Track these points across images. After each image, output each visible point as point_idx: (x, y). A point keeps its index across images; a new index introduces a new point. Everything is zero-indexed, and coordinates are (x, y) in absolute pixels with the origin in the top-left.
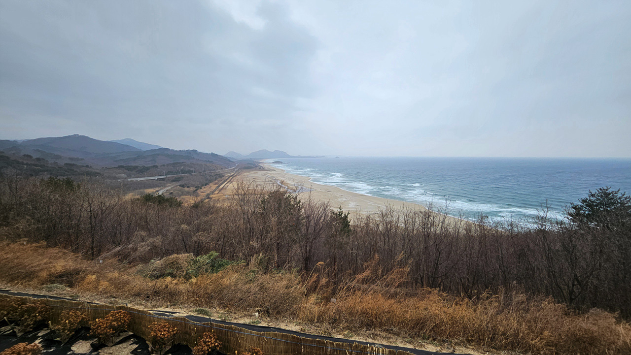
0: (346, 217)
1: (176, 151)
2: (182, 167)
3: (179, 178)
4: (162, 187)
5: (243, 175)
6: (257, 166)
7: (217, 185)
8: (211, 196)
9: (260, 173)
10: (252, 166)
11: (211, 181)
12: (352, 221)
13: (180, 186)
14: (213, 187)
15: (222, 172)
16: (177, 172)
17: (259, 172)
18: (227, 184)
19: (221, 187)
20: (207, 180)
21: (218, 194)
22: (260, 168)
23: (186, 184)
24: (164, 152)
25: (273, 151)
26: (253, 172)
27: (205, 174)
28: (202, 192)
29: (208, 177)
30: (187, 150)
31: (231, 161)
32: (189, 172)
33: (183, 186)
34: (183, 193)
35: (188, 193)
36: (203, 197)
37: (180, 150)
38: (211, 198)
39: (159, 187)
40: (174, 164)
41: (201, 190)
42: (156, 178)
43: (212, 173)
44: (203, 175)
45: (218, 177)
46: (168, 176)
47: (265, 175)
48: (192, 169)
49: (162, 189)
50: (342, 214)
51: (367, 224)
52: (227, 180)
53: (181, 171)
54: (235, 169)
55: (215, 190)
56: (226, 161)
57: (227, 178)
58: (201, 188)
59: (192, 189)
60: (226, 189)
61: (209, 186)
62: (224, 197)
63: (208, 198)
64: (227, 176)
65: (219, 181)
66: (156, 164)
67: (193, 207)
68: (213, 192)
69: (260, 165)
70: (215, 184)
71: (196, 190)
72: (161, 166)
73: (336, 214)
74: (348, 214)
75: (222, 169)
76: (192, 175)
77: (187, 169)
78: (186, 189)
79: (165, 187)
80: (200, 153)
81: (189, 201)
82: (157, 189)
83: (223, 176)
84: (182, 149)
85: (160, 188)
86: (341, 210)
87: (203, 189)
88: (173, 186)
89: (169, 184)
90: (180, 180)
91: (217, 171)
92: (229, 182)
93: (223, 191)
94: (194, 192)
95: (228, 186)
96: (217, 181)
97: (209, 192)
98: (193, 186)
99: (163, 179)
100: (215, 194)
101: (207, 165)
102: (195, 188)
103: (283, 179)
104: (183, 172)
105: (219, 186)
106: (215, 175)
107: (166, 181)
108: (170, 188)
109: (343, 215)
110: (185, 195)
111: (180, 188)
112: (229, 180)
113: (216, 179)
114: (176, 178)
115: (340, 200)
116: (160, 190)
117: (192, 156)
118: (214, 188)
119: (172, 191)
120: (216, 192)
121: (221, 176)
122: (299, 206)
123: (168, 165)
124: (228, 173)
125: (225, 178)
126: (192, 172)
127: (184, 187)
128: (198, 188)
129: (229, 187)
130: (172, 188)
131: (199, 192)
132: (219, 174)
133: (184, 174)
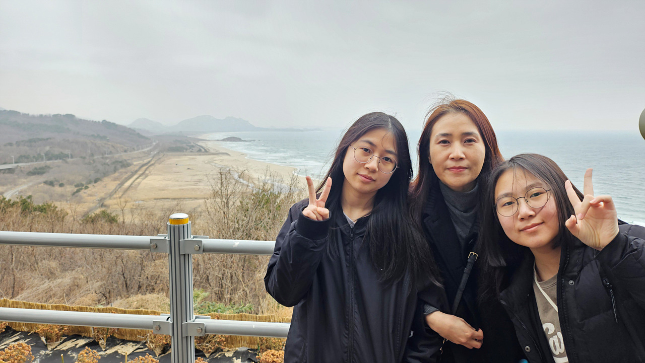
1: (33, 116)
2: (47, 148)
3: (41, 168)
5: (168, 162)
6: (193, 146)
7: (118, 182)
8: (107, 202)
9: (201, 158)
10: (184, 145)
11: (106, 174)
13: (45, 183)
14: (109, 184)
15: (125, 158)
16: (38, 158)
17: (198, 157)
18: (138, 180)
19: (127, 185)
20: (97, 171)
21: (120, 197)
22: (200, 150)
23: (57, 181)
24: (9, 118)
25: (222, 118)
26: (186, 158)
27: (94, 161)
29: (100, 167)
30: (54, 116)
31: (144, 137)
32: (62, 157)
33: (51, 184)
34: (51, 196)
35: (62, 197)
36: (92, 205)
37: (41, 116)
39: (3, 185)
40: (30, 141)
41: (87, 191)
43: (107, 158)
44: (89, 164)
45: (118, 166)
46: (20, 164)
47: (209, 163)
49: (11, 189)
52: (136, 172)
53: (46, 155)
54: (151, 151)
55: (115, 191)
56: (133, 137)
57: (137, 168)
58: (87, 188)
59: (70, 189)
60: (136, 188)
61: (103, 184)
62: (134, 203)
63: (102, 205)
64: (136, 165)
65: (122, 173)
68: (111, 195)
69: (200, 143)
70: (115, 179)
71: (78, 191)
72: (5, 145)
75: (125, 151)
76: (67, 162)
77: (57, 151)
78: (58, 189)
79: (16, 185)
80: (80, 120)
82: (0, 189)
83: (129, 165)
85: (5, 188)
87: (92, 189)
88: (31, 184)
89: (23, 180)
90: (44, 173)
91: (116, 156)
92: (140, 176)
93: (130, 193)
94: (74, 194)
95: (139, 184)
96: (117, 174)
97: (102, 195)
98: (71, 183)
99: (10, 171)
100: (114, 198)
101: (95, 144)
102: (76, 186)
103: (244, 169)
104: (50, 157)
105: (122, 184)
106: (114, 163)
107: (18, 175)
108: (25, 187)
111: (47, 187)
112: (140, 172)
113: (115, 170)
114: (36, 168)
116: (7, 191)
117: (66, 127)
118: (113, 188)
119: (30, 194)
120: (118, 195)
121: (125, 164)
123: (18, 144)
124: (139, 158)
125: (132, 168)
126: (67, 156)
127: (54, 187)
128: (80, 187)
129: (141, 186)
130: (29, 188)
131: (85, 195)
132: (120, 160)
133: (51, 161)
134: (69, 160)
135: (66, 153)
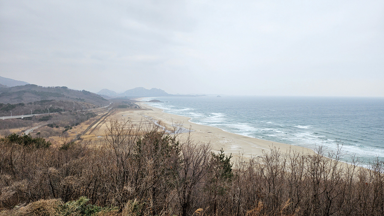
0: (228, 160)
1: (45, 88)
2: (51, 106)
3: (47, 117)
4: (28, 127)
5: (118, 114)
6: (132, 105)
7: (89, 125)
8: (82, 137)
9: (136, 112)
10: (127, 104)
11: (82, 121)
12: (234, 165)
13: (48, 125)
14: (84, 126)
15: (93, 111)
16: (45, 111)
18: (100, 124)
19: (93, 127)
20: (78, 119)
21: (89, 134)
22: (136, 107)
23: (55, 124)
24: (31, 89)
25: (150, 89)
26: (128, 111)
27: (76, 113)
28: (73, 133)
29: (79, 116)
30: (56, 87)
31: (105, 100)
32: (59, 111)
33: (51, 126)
34: (51, 133)
35: (57, 133)
36: (74, 138)
38: (82, 139)
39: (25, 126)
40: (42, 102)
41: (71, 130)
42: (22, 117)
43: (83, 112)
44: (74, 115)
45: (90, 116)
46: (35, 115)
47: (141, 114)
48: (62, 108)
49: (29, 129)
50: (223, 157)
51: (250, 169)
52: (99, 119)
53: (50, 109)
54: (108, 107)
55: (87, 131)
56: (99, 100)
57: (100, 117)
58: (71, 128)
59: (62, 129)
60: (98, 129)
61: (80, 126)
62: (97, 137)
63: (79, 139)
64: (99, 116)
65: (91, 120)
66: (23, 102)
67: (62, 148)
68: (84, 133)
69: (136, 103)
70: (87, 124)
71: (66, 130)
72: (28, 104)
73: (217, 157)
74: (230, 158)
75: (94, 108)
76: (61, 114)
77: (56, 107)
78: (55, 129)
79: (32, 127)
80: (70, 90)
81: (58, 142)
82: (23, 129)
83: (95, 115)
84: (50, 86)
85: (26, 128)
86: (223, 153)
87: (74, 129)
88: (40, 126)
89: (36, 124)
90: (48, 120)
91: (89, 110)
92: (101, 122)
93: (95, 132)
94: (64, 132)
95: (100, 126)
96: (88, 121)
97: (79, 133)
98: (62, 126)
99: (30, 118)
100: (86, 135)
101: (78, 103)
102: (65, 127)
103: (160, 119)
104: (52, 110)
105: (91, 126)
106: (87, 114)
107: (33, 121)
108: (37, 128)
109: (225, 159)
110: (54, 136)
111: (49, 128)
112: (102, 120)
113: (87, 119)
114: (44, 117)
115: (221, 142)
116: (26, 130)
117: (62, 94)
118: (86, 128)
119: (39, 132)
120: (88, 133)
121: (93, 115)
122: (178, 148)
123: (35, 103)
124: (102, 112)
125: (97, 117)
126: (62, 110)
127: (53, 128)
128: (68, 128)
129: (101, 128)
130: (39, 128)
131: (69, 133)
132: (91, 113)
133: (52, 113)
134: (63, 112)
135: (61, 108)
